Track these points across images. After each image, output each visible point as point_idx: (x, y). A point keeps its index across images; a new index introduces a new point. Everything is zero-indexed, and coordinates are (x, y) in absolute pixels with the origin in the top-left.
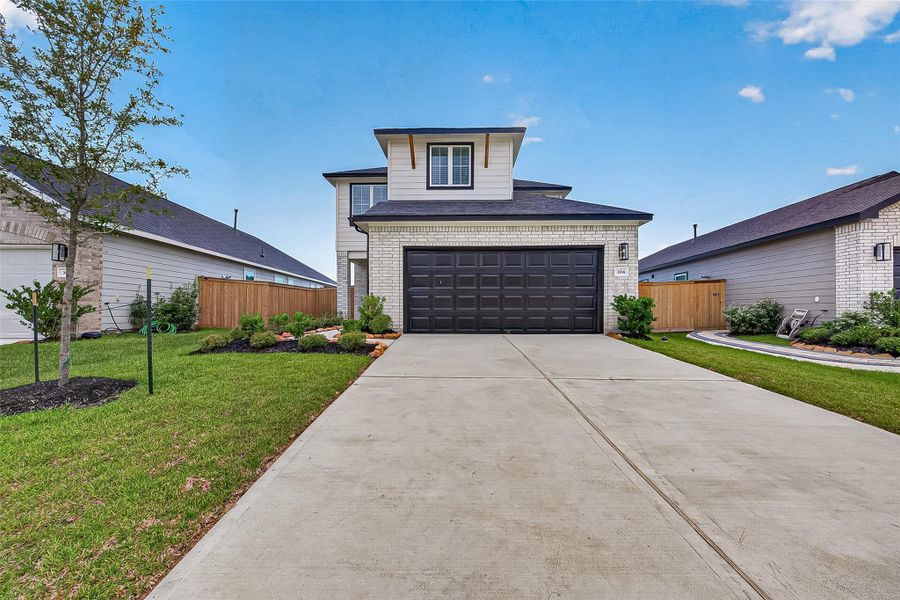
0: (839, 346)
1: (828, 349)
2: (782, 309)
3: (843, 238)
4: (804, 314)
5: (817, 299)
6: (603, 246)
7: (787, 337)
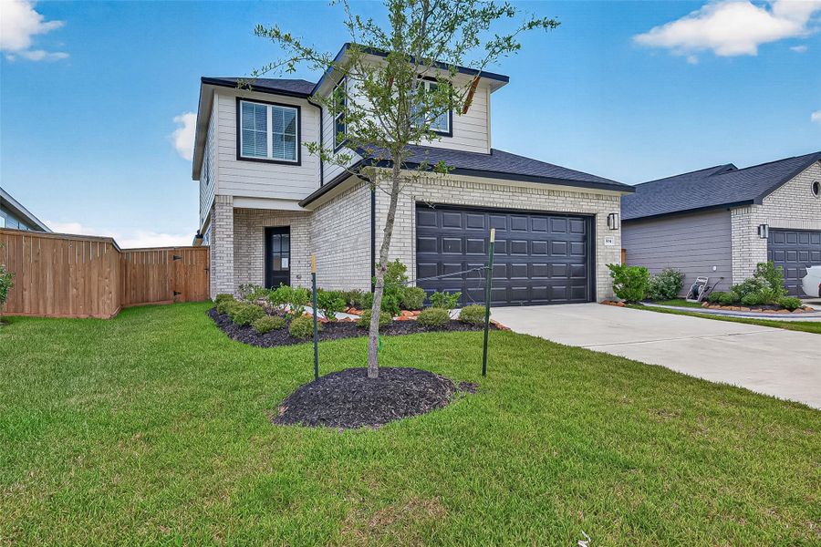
0: (749, 305)
1: (743, 308)
2: (684, 277)
3: (737, 217)
4: (706, 281)
5: (715, 268)
6: (595, 215)
7: (696, 301)
